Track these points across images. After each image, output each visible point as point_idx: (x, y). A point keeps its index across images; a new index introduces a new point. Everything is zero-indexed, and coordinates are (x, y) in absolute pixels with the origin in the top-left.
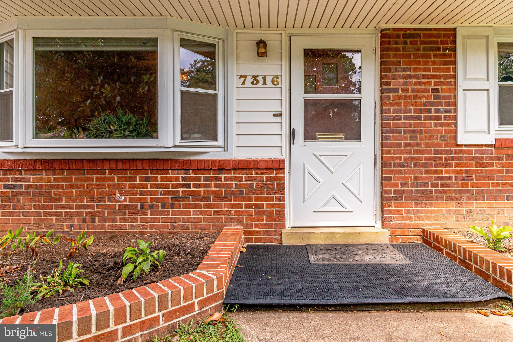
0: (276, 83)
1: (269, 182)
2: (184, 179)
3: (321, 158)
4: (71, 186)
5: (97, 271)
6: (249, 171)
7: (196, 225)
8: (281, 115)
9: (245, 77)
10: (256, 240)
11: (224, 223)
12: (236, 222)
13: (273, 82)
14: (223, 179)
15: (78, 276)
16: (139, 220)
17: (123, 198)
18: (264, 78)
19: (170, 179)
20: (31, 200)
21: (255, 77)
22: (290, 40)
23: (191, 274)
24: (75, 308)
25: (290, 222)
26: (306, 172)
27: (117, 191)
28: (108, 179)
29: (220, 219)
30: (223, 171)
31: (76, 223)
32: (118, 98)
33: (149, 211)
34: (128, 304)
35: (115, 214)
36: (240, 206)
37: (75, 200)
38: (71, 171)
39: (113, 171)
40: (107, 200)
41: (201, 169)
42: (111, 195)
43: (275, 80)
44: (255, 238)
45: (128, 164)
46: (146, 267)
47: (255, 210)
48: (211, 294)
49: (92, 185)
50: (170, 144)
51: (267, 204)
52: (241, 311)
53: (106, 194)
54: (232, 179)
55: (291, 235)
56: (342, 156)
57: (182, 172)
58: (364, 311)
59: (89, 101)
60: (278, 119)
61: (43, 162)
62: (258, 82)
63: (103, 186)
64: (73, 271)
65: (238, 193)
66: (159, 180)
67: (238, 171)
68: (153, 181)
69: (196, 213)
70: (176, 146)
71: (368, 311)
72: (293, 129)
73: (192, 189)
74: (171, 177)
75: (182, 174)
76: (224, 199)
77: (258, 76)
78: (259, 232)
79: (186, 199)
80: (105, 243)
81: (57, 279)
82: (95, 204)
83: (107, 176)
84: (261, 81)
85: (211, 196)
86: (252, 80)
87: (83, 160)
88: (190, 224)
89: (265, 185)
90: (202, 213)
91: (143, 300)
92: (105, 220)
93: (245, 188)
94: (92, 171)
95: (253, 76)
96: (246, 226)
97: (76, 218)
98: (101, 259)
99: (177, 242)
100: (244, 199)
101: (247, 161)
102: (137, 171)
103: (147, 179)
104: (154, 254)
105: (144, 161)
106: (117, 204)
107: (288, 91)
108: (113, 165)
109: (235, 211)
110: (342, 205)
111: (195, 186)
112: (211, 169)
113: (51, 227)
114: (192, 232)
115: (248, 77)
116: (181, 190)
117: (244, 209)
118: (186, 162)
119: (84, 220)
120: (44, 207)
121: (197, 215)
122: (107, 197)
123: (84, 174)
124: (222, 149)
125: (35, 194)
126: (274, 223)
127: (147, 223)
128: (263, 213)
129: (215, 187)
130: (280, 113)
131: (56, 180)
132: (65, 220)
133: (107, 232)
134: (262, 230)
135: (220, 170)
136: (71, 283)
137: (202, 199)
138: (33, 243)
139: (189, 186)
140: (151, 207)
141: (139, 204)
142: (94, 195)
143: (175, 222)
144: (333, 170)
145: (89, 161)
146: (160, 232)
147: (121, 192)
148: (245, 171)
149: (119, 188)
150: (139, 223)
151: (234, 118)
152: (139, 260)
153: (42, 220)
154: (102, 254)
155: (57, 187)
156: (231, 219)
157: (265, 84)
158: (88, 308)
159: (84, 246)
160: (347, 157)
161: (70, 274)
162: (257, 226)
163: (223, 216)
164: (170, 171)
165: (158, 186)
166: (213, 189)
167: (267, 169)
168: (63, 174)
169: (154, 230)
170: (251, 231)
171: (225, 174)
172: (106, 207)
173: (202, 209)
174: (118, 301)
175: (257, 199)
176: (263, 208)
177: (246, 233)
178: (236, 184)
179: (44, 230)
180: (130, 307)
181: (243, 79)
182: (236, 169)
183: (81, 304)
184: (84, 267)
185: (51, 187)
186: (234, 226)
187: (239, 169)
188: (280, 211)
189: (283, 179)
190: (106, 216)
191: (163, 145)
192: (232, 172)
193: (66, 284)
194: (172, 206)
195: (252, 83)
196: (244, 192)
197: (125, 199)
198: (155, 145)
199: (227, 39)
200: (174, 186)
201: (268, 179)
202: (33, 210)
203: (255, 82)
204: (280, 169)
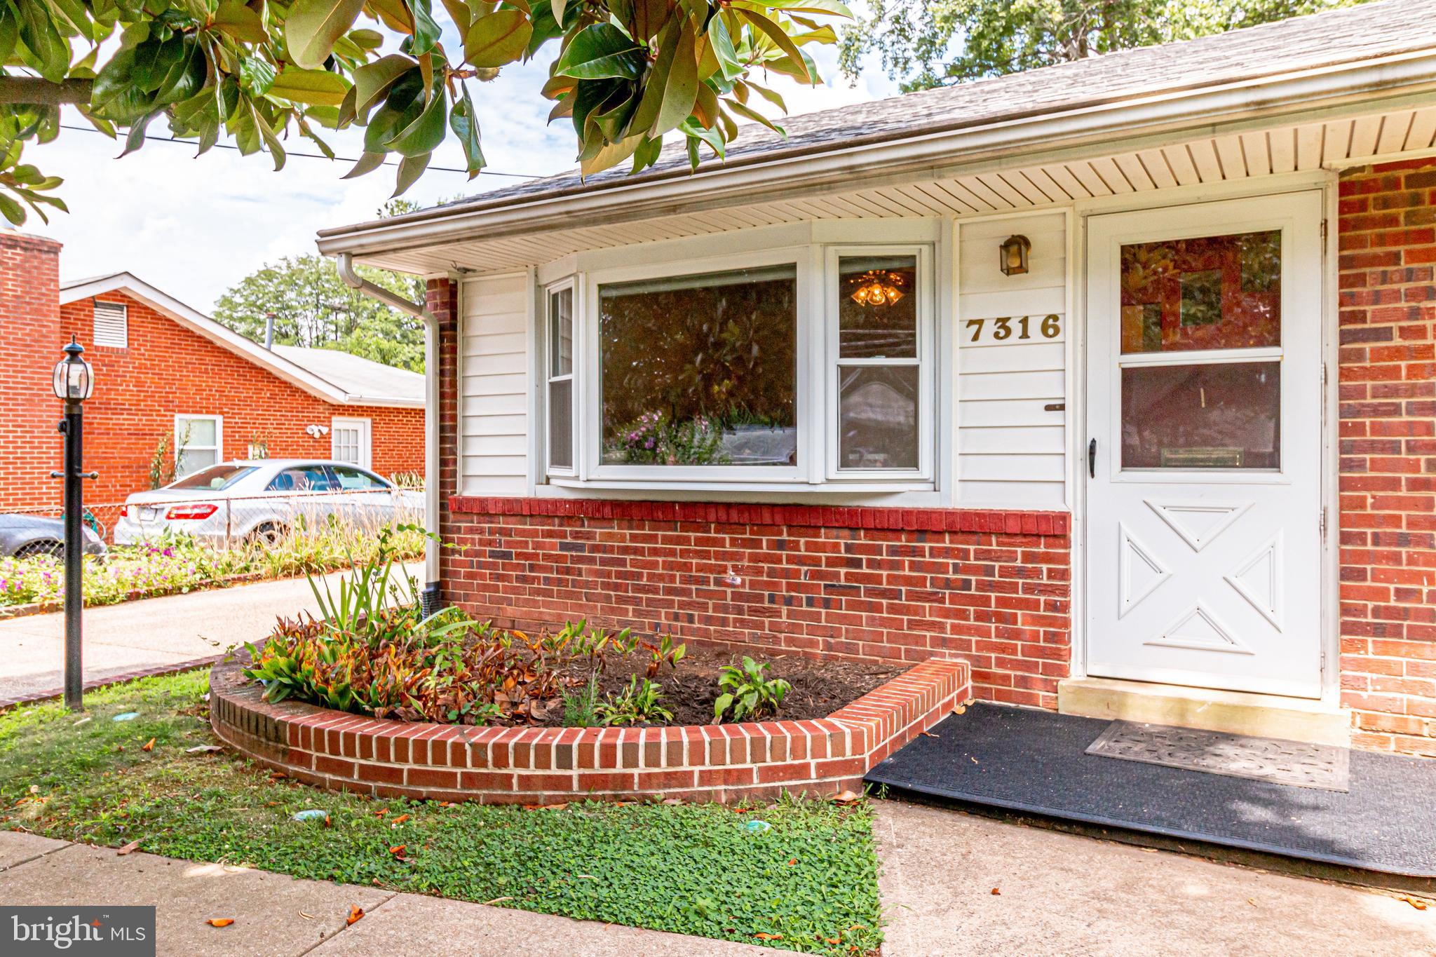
0: (1051, 331)
1: (1030, 566)
2: (849, 548)
3: (1166, 514)
4: (655, 552)
5: (684, 703)
6: (984, 538)
7: (872, 647)
8: (1062, 407)
9: (980, 322)
10: (1000, 695)
11: (929, 648)
12: (956, 648)
13: (1044, 329)
14: (927, 554)
15: (656, 702)
16: (767, 625)
17: (738, 580)
18: (1025, 321)
19: (822, 548)
20: (598, 573)
21: (1003, 322)
22: (1086, 227)
23: (814, 722)
24: (643, 733)
25: (1084, 663)
26: (1125, 544)
27: (729, 564)
28: (716, 542)
29: (920, 640)
30: (928, 536)
31: (663, 621)
32: (755, 349)
33: (784, 609)
34: (707, 739)
35: (725, 609)
36: (963, 615)
37: (661, 578)
38: (657, 523)
39: (722, 526)
40: (712, 581)
41: (883, 530)
42: (719, 573)
43: (1051, 326)
44: (998, 691)
45: (746, 515)
46: (751, 702)
47: (997, 628)
48: (840, 758)
49: (688, 551)
50: (818, 477)
51: (1023, 615)
52: (895, 800)
53: (710, 569)
54: (947, 552)
55: (1079, 691)
56: (1222, 510)
57: (846, 532)
58: (1132, 845)
59: (700, 357)
60: (1056, 417)
61: (615, 504)
62: (1008, 332)
63: (706, 555)
64: (650, 694)
65: (960, 584)
66: (802, 547)
67: (960, 537)
68: (792, 549)
69: (871, 621)
70: (829, 481)
71: (1141, 846)
72: (1094, 441)
73: (865, 570)
74: (824, 543)
75: (844, 538)
76: (929, 597)
77: (1009, 319)
78: (1006, 678)
79: (853, 592)
80: (707, 663)
81: (628, 701)
82: (694, 587)
83: (713, 535)
84: (1016, 328)
85: (903, 589)
86: (995, 329)
87: (674, 503)
88: (861, 643)
89: (1020, 572)
90: (884, 622)
91: (728, 739)
92: (709, 620)
93: (974, 574)
94: (689, 525)
95: (998, 320)
96: (976, 660)
97: (663, 611)
98: (693, 685)
99: (828, 676)
100: (973, 600)
101: (980, 515)
102: (764, 528)
103: (781, 545)
104: (770, 684)
105: (776, 510)
106: (729, 590)
107: (1080, 349)
108: (722, 515)
109: (953, 626)
110: (1225, 636)
111: (871, 564)
112: (902, 530)
113: (624, 624)
114: (863, 661)
115: (985, 323)
116: (843, 571)
117: (972, 622)
118: (852, 512)
119: (676, 617)
120: (617, 587)
121: (873, 626)
122: (712, 576)
123: (676, 530)
124: (931, 486)
125: (604, 562)
126: (1040, 660)
127: (781, 632)
128: (1017, 635)
129: (911, 569)
130: (1060, 402)
131: (634, 538)
132: (646, 614)
133: (714, 644)
134: (1012, 673)
135: (922, 533)
136: (646, 710)
137: (883, 594)
138: (600, 646)
139: (857, 563)
140: (789, 601)
141: (767, 593)
142: (691, 570)
143: (832, 636)
144: (1197, 545)
145: (684, 505)
146: (805, 653)
147: (735, 569)
148: (975, 538)
149: (732, 559)
150: (767, 632)
151: (955, 415)
152: (741, 690)
153: (612, 611)
154: (697, 677)
155: (636, 551)
156: (944, 643)
157: (1025, 335)
158: (659, 735)
159: (671, 660)
160: (1237, 512)
161: (646, 698)
162: (1001, 662)
163: (928, 634)
164: (823, 531)
165: (801, 561)
166: (907, 572)
167: (1025, 536)
168: (643, 529)
169: (794, 649)
170: (988, 673)
171: (930, 541)
172: (710, 595)
173: (885, 615)
174: (696, 735)
175: (1001, 602)
176: (1015, 623)
177: (977, 676)
178: (955, 565)
179: (617, 628)
180: (710, 744)
181: (975, 327)
182: (955, 533)
183: (651, 730)
184: (666, 693)
185: (626, 550)
186: (949, 658)
187: (963, 532)
188: (1055, 634)
189: (1065, 559)
190: (710, 613)
191: (805, 480)
192: (947, 537)
193: (641, 712)
194: (827, 604)
195: (996, 335)
196: (974, 583)
197: (743, 582)
198: (791, 479)
199: (940, 241)
200: (831, 562)
201: (1027, 557)
202: (599, 591)
203: (1002, 333)
204: (1055, 536)
